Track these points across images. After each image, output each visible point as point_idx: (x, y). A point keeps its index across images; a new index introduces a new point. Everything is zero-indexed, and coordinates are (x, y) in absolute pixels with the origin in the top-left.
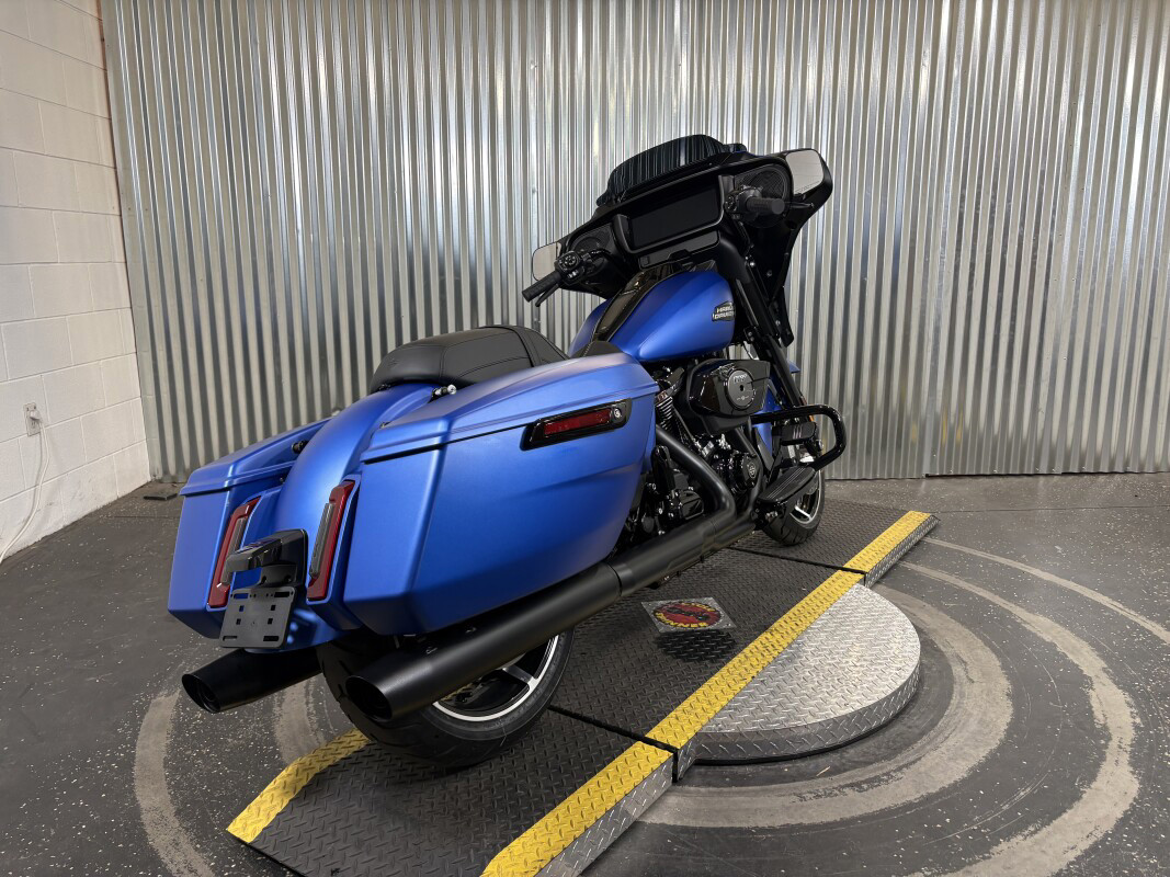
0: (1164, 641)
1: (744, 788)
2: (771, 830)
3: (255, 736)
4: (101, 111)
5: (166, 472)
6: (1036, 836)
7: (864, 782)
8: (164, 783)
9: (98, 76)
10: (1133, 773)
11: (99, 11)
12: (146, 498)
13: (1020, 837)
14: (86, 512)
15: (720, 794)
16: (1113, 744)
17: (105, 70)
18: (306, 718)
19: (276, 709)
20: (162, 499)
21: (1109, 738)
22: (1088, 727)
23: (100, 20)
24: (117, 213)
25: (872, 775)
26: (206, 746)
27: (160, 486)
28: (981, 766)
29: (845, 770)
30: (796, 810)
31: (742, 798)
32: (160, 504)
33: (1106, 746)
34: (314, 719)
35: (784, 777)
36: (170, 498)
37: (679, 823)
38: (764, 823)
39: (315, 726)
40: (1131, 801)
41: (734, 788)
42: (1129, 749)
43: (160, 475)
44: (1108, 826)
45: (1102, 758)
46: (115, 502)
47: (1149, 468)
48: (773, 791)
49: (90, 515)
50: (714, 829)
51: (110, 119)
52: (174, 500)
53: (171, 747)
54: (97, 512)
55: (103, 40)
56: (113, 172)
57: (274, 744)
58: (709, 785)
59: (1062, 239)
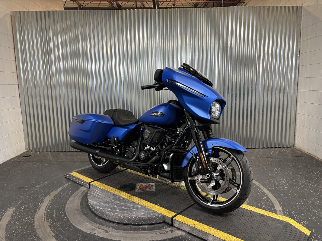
0: (266, 194)
1: (144, 232)
3: (30, 219)
4: (13, 59)
5: (29, 149)
8: (5, 230)
9: (12, 50)
11: (13, 34)
12: (23, 156)
14: (7, 160)
15: (137, 233)
17: (14, 49)
18: (44, 214)
19: (37, 212)
20: (27, 156)
23: (13, 36)
24: (17, 84)
26: (17, 221)
27: (28, 153)
31: (142, 234)
32: (26, 158)
34: (46, 214)
35: (155, 229)
36: (29, 156)
39: (45, 216)
41: (141, 232)
43: (28, 150)
46: (15, 157)
47: (285, 146)
48: (150, 232)
49: (8, 161)
51: (16, 61)
53: (9, 221)
54: (10, 160)
55: (14, 41)
56: (16, 74)
57: (34, 221)
58: (136, 231)
59: (259, 87)
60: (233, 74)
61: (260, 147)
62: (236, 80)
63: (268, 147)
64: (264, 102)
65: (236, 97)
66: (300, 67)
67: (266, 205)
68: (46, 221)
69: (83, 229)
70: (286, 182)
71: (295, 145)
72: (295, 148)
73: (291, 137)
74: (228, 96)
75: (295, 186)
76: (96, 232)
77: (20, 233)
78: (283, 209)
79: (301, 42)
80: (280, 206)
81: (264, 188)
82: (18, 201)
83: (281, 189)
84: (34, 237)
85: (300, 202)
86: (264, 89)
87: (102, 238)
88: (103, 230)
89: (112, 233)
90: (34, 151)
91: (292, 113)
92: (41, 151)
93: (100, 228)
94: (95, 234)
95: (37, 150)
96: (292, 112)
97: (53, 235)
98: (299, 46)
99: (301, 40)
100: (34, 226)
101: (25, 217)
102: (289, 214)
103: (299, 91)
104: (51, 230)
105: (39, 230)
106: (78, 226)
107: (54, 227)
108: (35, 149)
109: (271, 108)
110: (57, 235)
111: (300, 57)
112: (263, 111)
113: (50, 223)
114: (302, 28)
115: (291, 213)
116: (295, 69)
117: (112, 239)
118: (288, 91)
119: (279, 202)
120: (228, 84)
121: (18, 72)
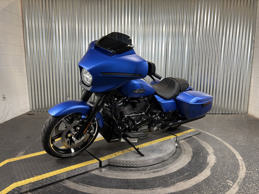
0: (228, 147)
1: (131, 172)
2: (133, 179)
4: (22, 35)
5: (33, 109)
6: (185, 182)
7: (155, 172)
9: (21, 28)
10: (210, 171)
11: (22, 15)
12: (28, 114)
13: (182, 182)
14: (15, 117)
15: (126, 173)
16: (208, 166)
20: (31, 115)
21: (208, 165)
22: (205, 162)
23: (22, 17)
24: (25, 56)
25: (158, 170)
27: (31, 112)
28: (180, 169)
29: (153, 169)
30: (140, 176)
31: (130, 174)
32: (30, 116)
33: (207, 166)
35: (140, 170)
36: (33, 114)
37: (116, 178)
38: (132, 178)
40: (207, 176)
41: (129, 172)
42: (211, 167)
43: (32, 110)
44: (200, 181)
45: (205, 168)
46: (21, 115)
47: (240, 113)
48: (136, 173)
50: (122, 179)
51: (24, 37)
52: (34, 115)
54: (17, 117)
55: (23, 21)
56: (24, 48)
58: (124, 171)
59: (220, 64)
60: (199, 53)
61: (220, 113)
62: (202, 58)
63: (226, 113)
64: (224, 76)
65: (201, 71)
66: (255, 49)
67: (229, 155)
70: (243, 139)
71: (248, 113)
72: (248, 115)
73: (245, 105)
74: (195, 71)
75: (251, 142)
78: (243, 159)
79: (256, 28)
80: (240, 156)
81: (226, 143)
82: (27, 147)
83: (240, 144)
85: (257, 154)
86: (225, 66)
87: (97, 175)
89: (105, 172)
90: (36, 111)
91: (247, 87)
92: (42, 111)
95: (39, 110)
96: (247, 85)
99: (256, 27)
102: (248, 162)
103: (253, 68)
108: (38, 110)
109: (230, 81)
111: (255, 41)
112: (223, 84)
114: (257, 17)
115: (250, 162)
116: (251, 50)
117: (106, 177)
118: (244, 68)
119: (239, 153)
120: (196, 61)
121: (25, 46)
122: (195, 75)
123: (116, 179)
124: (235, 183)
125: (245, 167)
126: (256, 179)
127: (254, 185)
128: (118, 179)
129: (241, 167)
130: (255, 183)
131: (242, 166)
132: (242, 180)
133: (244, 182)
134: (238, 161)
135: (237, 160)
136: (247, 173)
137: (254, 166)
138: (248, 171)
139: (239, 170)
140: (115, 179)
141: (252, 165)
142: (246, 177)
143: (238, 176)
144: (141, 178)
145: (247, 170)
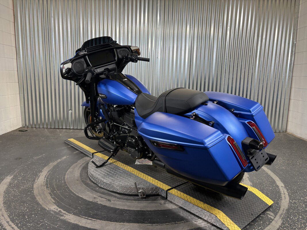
0: (266, 171)
1: (147, 202)
2: (150, 211)
3: (28, 186)
4: (13, 33)
5: (26, 125)
8: (3, 196)
9: (12, 24)
11: (13, 8)
12: (19, 131)
14: (3, 134)
15: (141, 203)
17: (14, 23)
18: (43, 183)
19: (36, 181)
20: (23, 131)
23: (14, 10)
24: (16, 58)
26: (16, 188)
27: (24, 128)
30: (158, 207)
31: (146, 204)
32: (22, 132)
34: (45, 183)
35: (158, 199)
36: (25, 131)
38: (149, 209)
39: (45, 185)
41: (145, 202)
43: (24, 126)
46: (11, 131)
47: (277, 131)
48: (154, 202)
49: (4, 134)
50: (136, 210)
51: (15, 35)
52: (27, 131)
53: (7, 188)
54: (6, 134)
55: (14, 15)
56: (15, 48)
57: (33, 188)
58: (139, 201)
59: (255, 72)
60: (230, 58)
62: (234, 64)
64: (259, 87)
65: (232, 81)
66: (296, 54)
67: (268, 181)
68: (45, 189)
69: (84, 197)
70: (284, 162)
71: (287, 131)
72: (288, 133)
73: (283, 122)
74: (225, 80)
75: (293, 165)
76: (98, 200)
77: (19, 200)
78: (285, 185)
79: (298, 30)
80: (281, 183)
82: (16, 171)
83: (279, 167)
84: (33, 204)
85: (301, 179)
86: (260, 74)
87: (105, 206)
88: (106, 199)
89: (115, 202)
90: (30, 127)
91: (286, 99)
92: (37, 127)
93: (102, 197)
94: (98, 203)
95: (34, 126)
97: (54, 202)
98: (296, 34)
99: (298, 28)
100: (33, 193)
101: (24, 185)
102: (291, 189)
103: (294, 78)
104: (52, 197)
105: (39, 197)
106: (79, 194)
107: (55, 194)
108: (32, 126)
109: (266, 93)
110: (58, 202)
111: (297, 45)
112: (258, 96)
113: (50, 191)
114: (299, 16)
115: (294, 189)
116: (291, 56)
117: (116, 207)
118: (283, 77)
119: (280, 179)
120: (226, 67)
121: (17, 47)
122: (224, 85)
123: (129, 210)
124: (277, 216)
125: (288, 195)
126: (301, 210)
127: (301, 217)
128: (131, 211)
129: (283, 196)
130: (302, 215)
131: (284, 194)
132: (285, 211)
133: (288, 214)
134: (279, 188)
135: (278, 186)
136: (291, 203)
137: (298, 194)
138: (292, 200)
139: (281, 199)
140: (126, 210)
141: (297, 192)
142: (290, 207)
143: (280, 207)
144: (160, 209)
145: (290, 199)
